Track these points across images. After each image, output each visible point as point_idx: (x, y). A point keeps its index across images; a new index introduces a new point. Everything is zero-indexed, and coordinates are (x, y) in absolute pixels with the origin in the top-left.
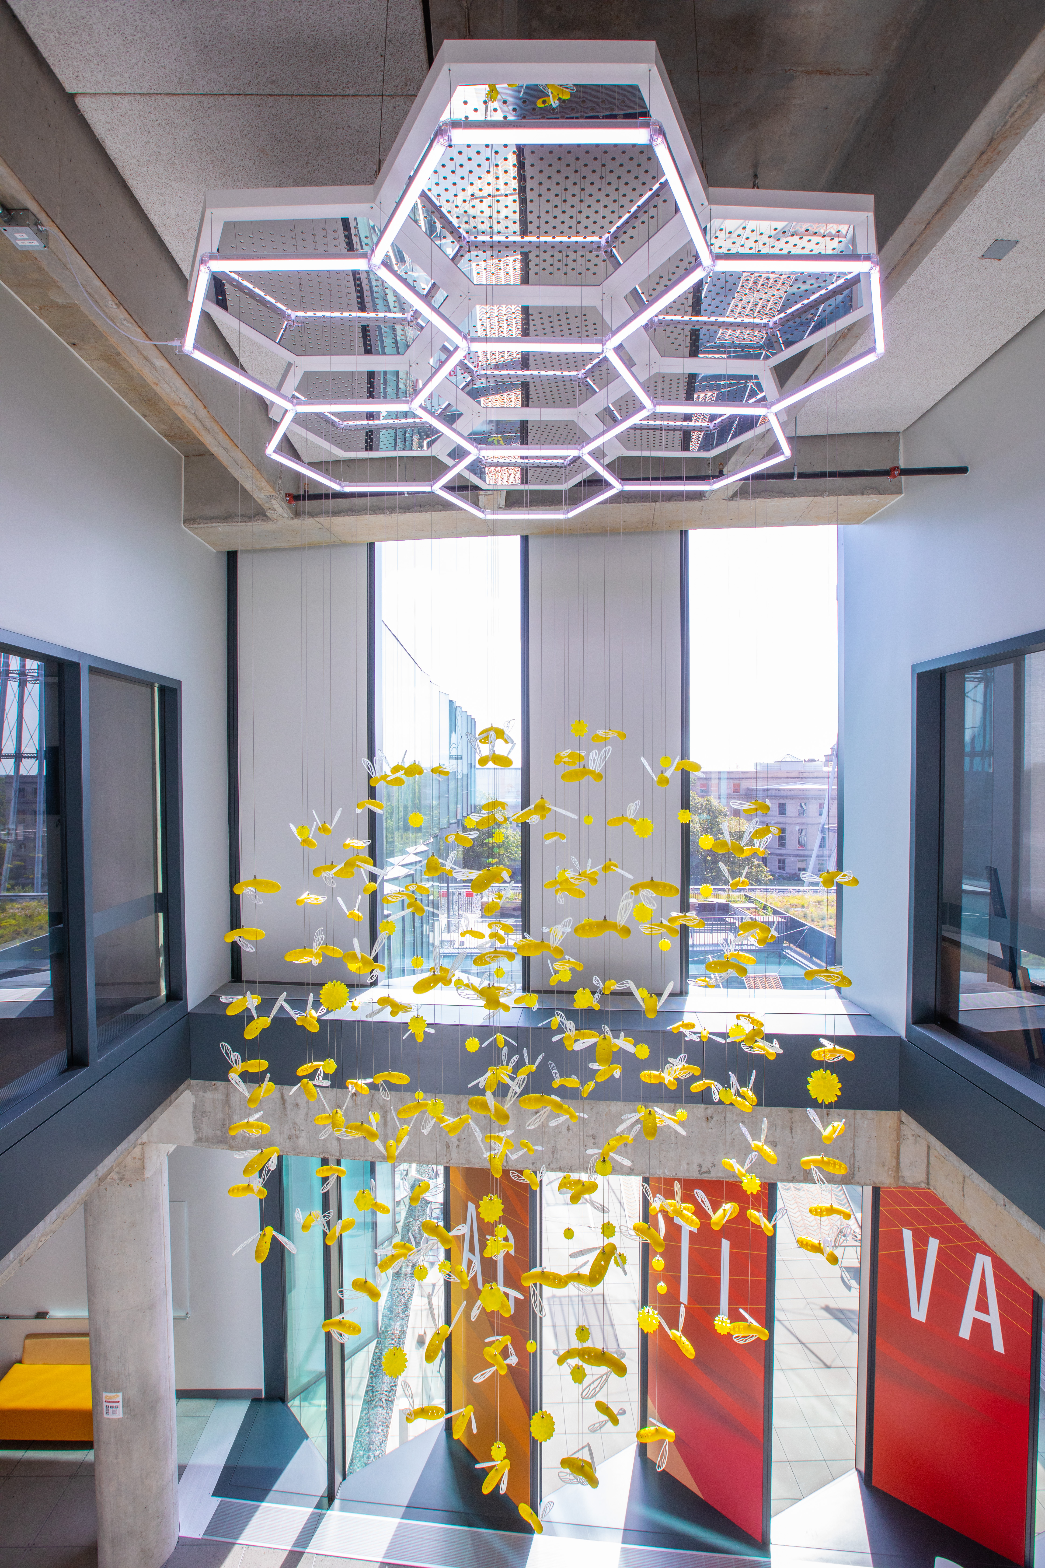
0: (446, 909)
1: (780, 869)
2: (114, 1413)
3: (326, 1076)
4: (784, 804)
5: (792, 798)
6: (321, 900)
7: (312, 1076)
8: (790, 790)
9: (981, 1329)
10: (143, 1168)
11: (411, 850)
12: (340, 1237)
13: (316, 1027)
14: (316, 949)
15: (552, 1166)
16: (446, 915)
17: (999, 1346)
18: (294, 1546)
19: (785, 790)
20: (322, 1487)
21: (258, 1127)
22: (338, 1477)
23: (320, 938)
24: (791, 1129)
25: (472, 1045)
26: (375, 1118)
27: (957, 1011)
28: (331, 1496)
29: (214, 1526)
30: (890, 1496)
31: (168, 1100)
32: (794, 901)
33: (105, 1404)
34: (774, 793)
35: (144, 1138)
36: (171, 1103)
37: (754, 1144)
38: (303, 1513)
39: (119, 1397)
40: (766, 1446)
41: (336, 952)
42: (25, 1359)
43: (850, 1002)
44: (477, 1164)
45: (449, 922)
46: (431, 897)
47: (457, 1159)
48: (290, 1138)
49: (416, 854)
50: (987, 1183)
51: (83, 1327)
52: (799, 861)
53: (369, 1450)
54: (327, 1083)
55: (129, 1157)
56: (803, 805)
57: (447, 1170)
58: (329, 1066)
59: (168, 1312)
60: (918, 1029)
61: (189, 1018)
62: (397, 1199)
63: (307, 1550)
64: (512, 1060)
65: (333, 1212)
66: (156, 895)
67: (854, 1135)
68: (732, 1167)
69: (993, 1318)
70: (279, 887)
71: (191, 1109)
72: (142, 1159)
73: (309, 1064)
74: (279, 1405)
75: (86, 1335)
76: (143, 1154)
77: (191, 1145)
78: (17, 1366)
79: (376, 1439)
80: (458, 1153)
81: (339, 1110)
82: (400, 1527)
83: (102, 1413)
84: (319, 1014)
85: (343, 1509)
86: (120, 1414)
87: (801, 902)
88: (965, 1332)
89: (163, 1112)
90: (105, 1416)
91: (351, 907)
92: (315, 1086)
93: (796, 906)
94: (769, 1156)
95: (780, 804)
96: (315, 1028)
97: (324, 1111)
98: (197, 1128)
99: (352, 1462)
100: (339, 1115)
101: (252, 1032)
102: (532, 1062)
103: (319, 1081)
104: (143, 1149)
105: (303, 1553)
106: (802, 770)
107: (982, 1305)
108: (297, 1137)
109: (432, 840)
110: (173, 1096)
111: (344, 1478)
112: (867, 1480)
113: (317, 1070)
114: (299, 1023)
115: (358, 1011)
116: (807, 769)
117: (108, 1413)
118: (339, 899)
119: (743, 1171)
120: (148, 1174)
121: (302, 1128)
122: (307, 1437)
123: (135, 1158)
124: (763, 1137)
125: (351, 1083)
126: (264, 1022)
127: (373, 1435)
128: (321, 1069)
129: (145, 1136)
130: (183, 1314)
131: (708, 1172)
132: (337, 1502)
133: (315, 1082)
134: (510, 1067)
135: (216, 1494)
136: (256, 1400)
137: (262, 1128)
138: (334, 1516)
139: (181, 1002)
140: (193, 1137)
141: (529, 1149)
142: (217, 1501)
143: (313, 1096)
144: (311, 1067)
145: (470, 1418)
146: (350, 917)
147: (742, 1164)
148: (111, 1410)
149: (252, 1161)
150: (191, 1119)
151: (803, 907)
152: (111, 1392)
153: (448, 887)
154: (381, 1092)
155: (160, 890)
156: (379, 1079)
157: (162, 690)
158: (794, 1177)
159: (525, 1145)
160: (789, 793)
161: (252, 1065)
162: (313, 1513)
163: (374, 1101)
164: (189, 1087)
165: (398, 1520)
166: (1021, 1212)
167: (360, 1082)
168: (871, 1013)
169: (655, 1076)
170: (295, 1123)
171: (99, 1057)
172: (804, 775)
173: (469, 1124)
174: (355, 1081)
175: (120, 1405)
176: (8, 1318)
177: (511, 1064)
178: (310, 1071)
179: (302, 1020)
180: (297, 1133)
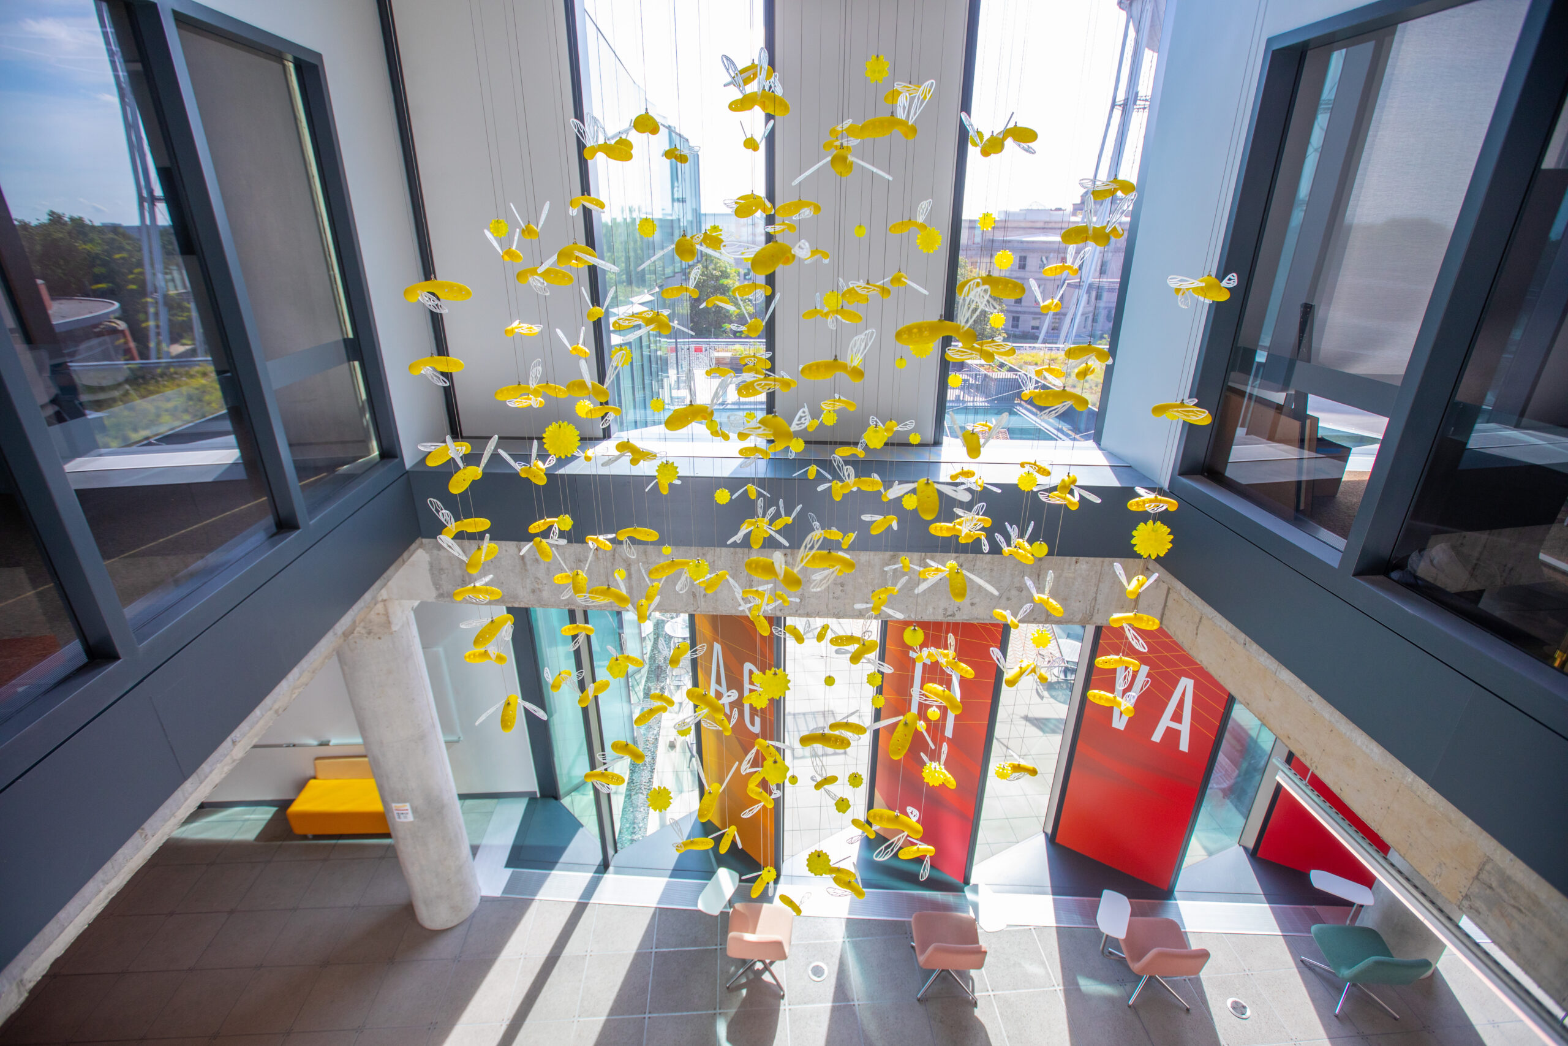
0: (675, 366)
1: (1013, 327)
2: (405, 817)
3: (562, 534)
4: (1025, 258)
5: (1033, 250)
6: (536, 329)
7: (545, 534)
8: (1033, 242)
9: (1172, 735)
10: (389, 623)
11: (635, 299)
12: (596, 698)
13: (541, 479)
14: (533, 385)
15: (799, 612)
16: (675, 372)
17: (1184, 746)
18: (580, 898)
19: (1028, 242)
20: (598, 858)
21: (487, 592)
22: (611, 851)
23: (536, 371)
24: (1039, 575)
25: (723, 496)
26: (620, 575)
27: (1226, 462)
28: (604, 866)
29: (509, 887)
30: (1068, 849)
31: (400, 559)
32: (1029, 359)
33: (395, 812)
34: (1016, 245)
35: (384, 594)
36: (404, 562)
37: (1037, 596)
38: (584, 878)
39: (407, 806)
40: (975, 821)
41: (561, 392)
42: (319, 775)
43: (1110, 454)
44: (724, 610)
45: (678, 378)
46: (659, 353)
47: (705, 608)
48: (533, 591)
49: (641, 304)
50: (1230, 625)
51: (361, 750)
52: (1034, 319)
53: (634, 823)
54: (563, 542)
55: (372, 613)
56: (1044, 259)
57: (692, 617)
58: (565, 522)
59: (439, 738)
60: (1185, 480)
61: (409, 476)
62: (643, 636)
63: (591, 901)
64: (769, 512)
65: (586, 672)
66: (346, 341)
67: (1099, 581)
68: (1005, 617)
69: (1185, 728)
70: (468, 293)
71: (427, 567)
72: (387, 615)
73: (542, 521)
74: (553, 801)
75: (365, 756)
76: (386, 610)
77: (434, 600)
78: (312, 782)
79: (640, 816)
80: (705, 602)
81: (580, 572)
82: (668, 883)
83: (394, 818)
84: (547, 466)
85: (616, 873)
86: (410, 818)
87: (1035, 360)
88: (1157, 737)
89: (397, 570)
90: (398, 820)
91: (574, 341)
92: (551, 545)
93: (1030, 364)
94: (1055, 609)
95: (1021, 257)
96: (542, 481)
97: (562, 570)
98: (437, 585)
99: (620, 832)
100: (580, 577)
101: (459, 484)
102: (788, 514)
103: (554, 539)
104: (385, 605)
105: (587, 904)
106: (1048, 220)
107: (1177, 717)
108: (540, 590)
109: (657, 289)
110: (405, 555)
111: (616, 851)
112: (1052, 840)
113: (552, 526)
114: (523, 475)
115: (593, 461)
116: (1054, 219)
117: (399, 817)
118: (558, 331)
119: (1016, 621)
120: (394, 628)
121: (545, 582)
122: (582, 826)
123: (378, 614)
124: (1047, 590)
125: (591, 539)
126: (475, 472)
127: (637, 814)
128: (556, 525)
129: (384, 592)
130: (455, 738)
131: (953, 615)
132: (611, 869)
133: (550, 541)
134: (766, 520)
135: (508, 865)
136: (532, 798)
137: (492, 593)
138: (609, 878)
139: (396, 460)
140: (434, 593)
141: (784, 601)
142: (510, 871)
143: (547, 556)
144: (544, 524)
145: (735, 836)
146: (574, 353)
147: (1015, 615)
148: (402, 816)
149: (482, 632)
150: (428, 576)
151: (1036, 364)
152: (399, 802)
153: (676, 343)
154: (624, 546)
155: (351, 335)
156: (623, 535)
157: (299, 66)
158: (1035, 619)
159: (781, 597)
160: (1030, 246)
161: (470, 524)
162: (593, 877)
163: (616, 555)
164: (421, 546)
165: (666, 879)
166: (1261, 650)
167: (601, 538)
168: (1131, 464)
169: (948, 529)
170: (536, 578)
171: (311, 519)
172: (1050, 226)
173: (727, 580)
174: (595, 537)
175: (410, 812)
176: (294, 746)
177: (768, 516)
178: (543, 528)
179: (525, 471)
180: (540, 586)
